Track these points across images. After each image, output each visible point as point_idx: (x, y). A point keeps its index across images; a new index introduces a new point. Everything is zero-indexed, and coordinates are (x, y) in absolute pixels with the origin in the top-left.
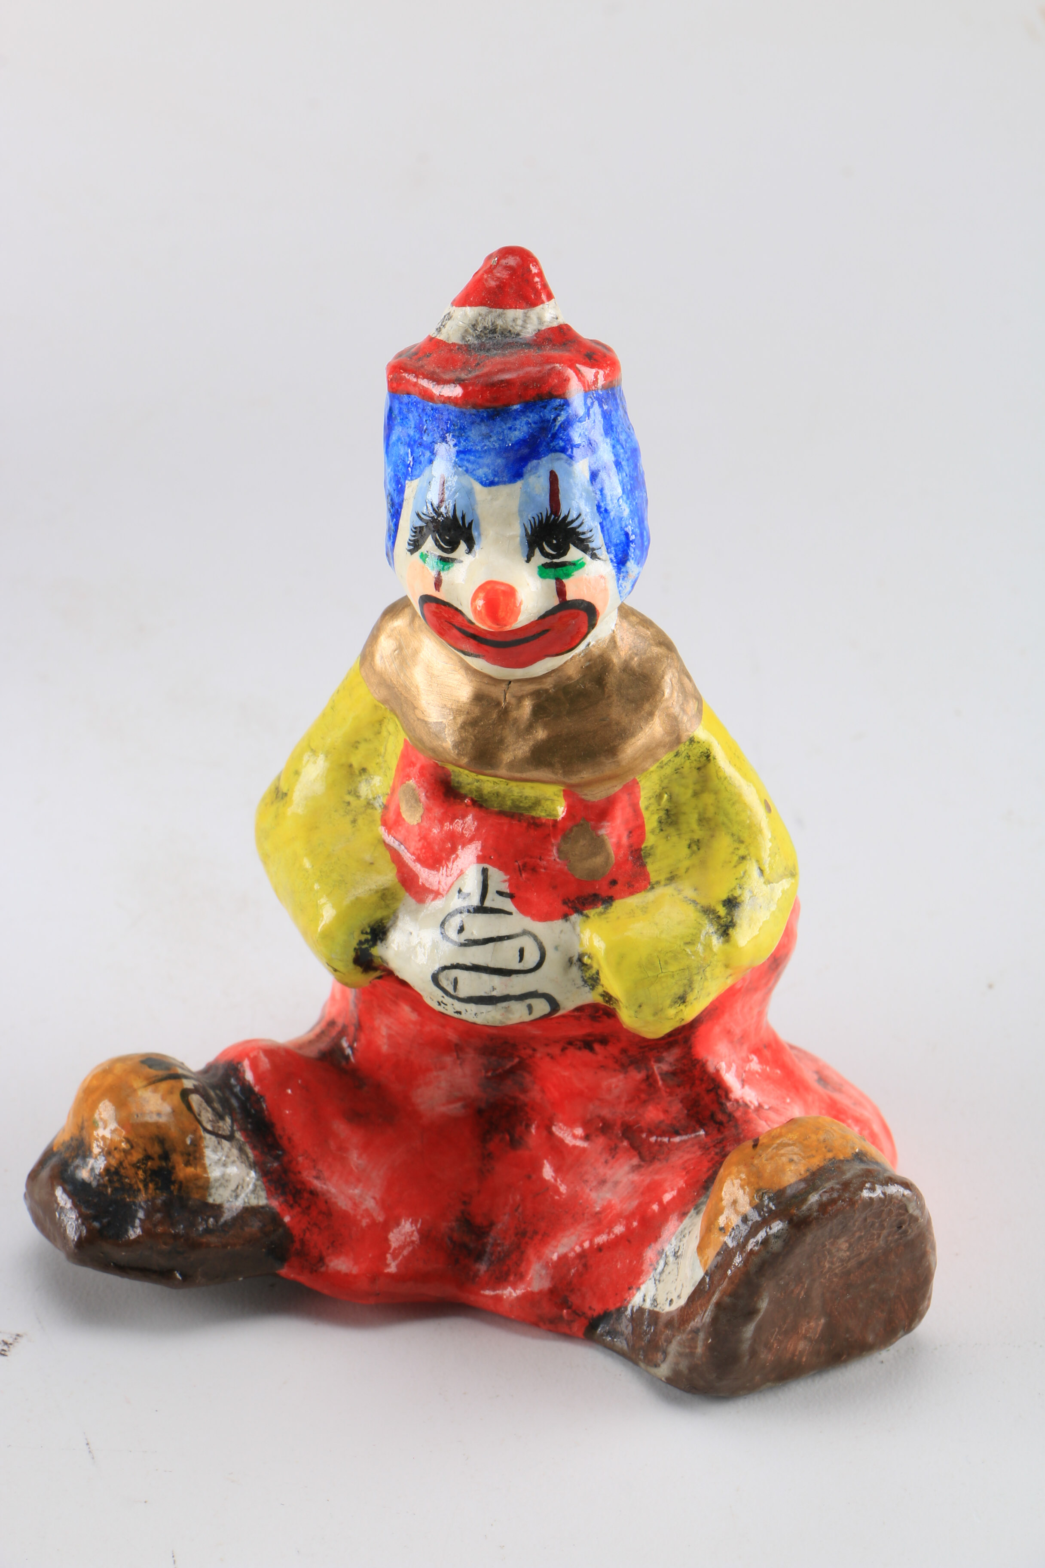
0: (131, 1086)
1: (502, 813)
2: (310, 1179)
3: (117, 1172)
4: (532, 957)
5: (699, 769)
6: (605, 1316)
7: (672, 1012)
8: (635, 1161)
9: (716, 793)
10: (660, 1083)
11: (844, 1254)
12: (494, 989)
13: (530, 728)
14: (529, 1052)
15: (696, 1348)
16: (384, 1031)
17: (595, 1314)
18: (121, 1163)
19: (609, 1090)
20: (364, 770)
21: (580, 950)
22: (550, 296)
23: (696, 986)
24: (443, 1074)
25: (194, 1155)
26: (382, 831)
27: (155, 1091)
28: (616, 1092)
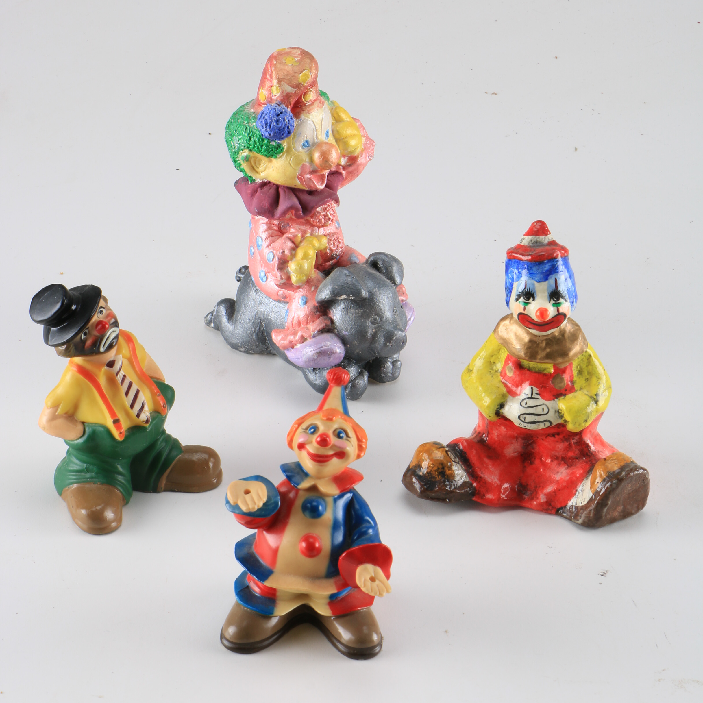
0: (432, 450)
1: (535, 372)
2: (480, 474)
3: (430, 473)
4: (546, 411)
5: (588, 359)
6: (561, 508)
7: (583, 424)
8: (566, 467)
9: (592, 365)
10: (573, 445)
11: (629, 488)
12: (536, 419)
13: (545, 349)
14: (536, 438)
15: (590, 515)
16: (496, 434)
17: (558, 508)
18: (431, 470)
19: (558, 448)
20: (494, 363)
21: (559, 408)
22: (550, 233)
23: (590, 417)
24: (512, 445)
25: (450, 468)
26: (501, 378)
27: (439, 451)
28: (560, 448)
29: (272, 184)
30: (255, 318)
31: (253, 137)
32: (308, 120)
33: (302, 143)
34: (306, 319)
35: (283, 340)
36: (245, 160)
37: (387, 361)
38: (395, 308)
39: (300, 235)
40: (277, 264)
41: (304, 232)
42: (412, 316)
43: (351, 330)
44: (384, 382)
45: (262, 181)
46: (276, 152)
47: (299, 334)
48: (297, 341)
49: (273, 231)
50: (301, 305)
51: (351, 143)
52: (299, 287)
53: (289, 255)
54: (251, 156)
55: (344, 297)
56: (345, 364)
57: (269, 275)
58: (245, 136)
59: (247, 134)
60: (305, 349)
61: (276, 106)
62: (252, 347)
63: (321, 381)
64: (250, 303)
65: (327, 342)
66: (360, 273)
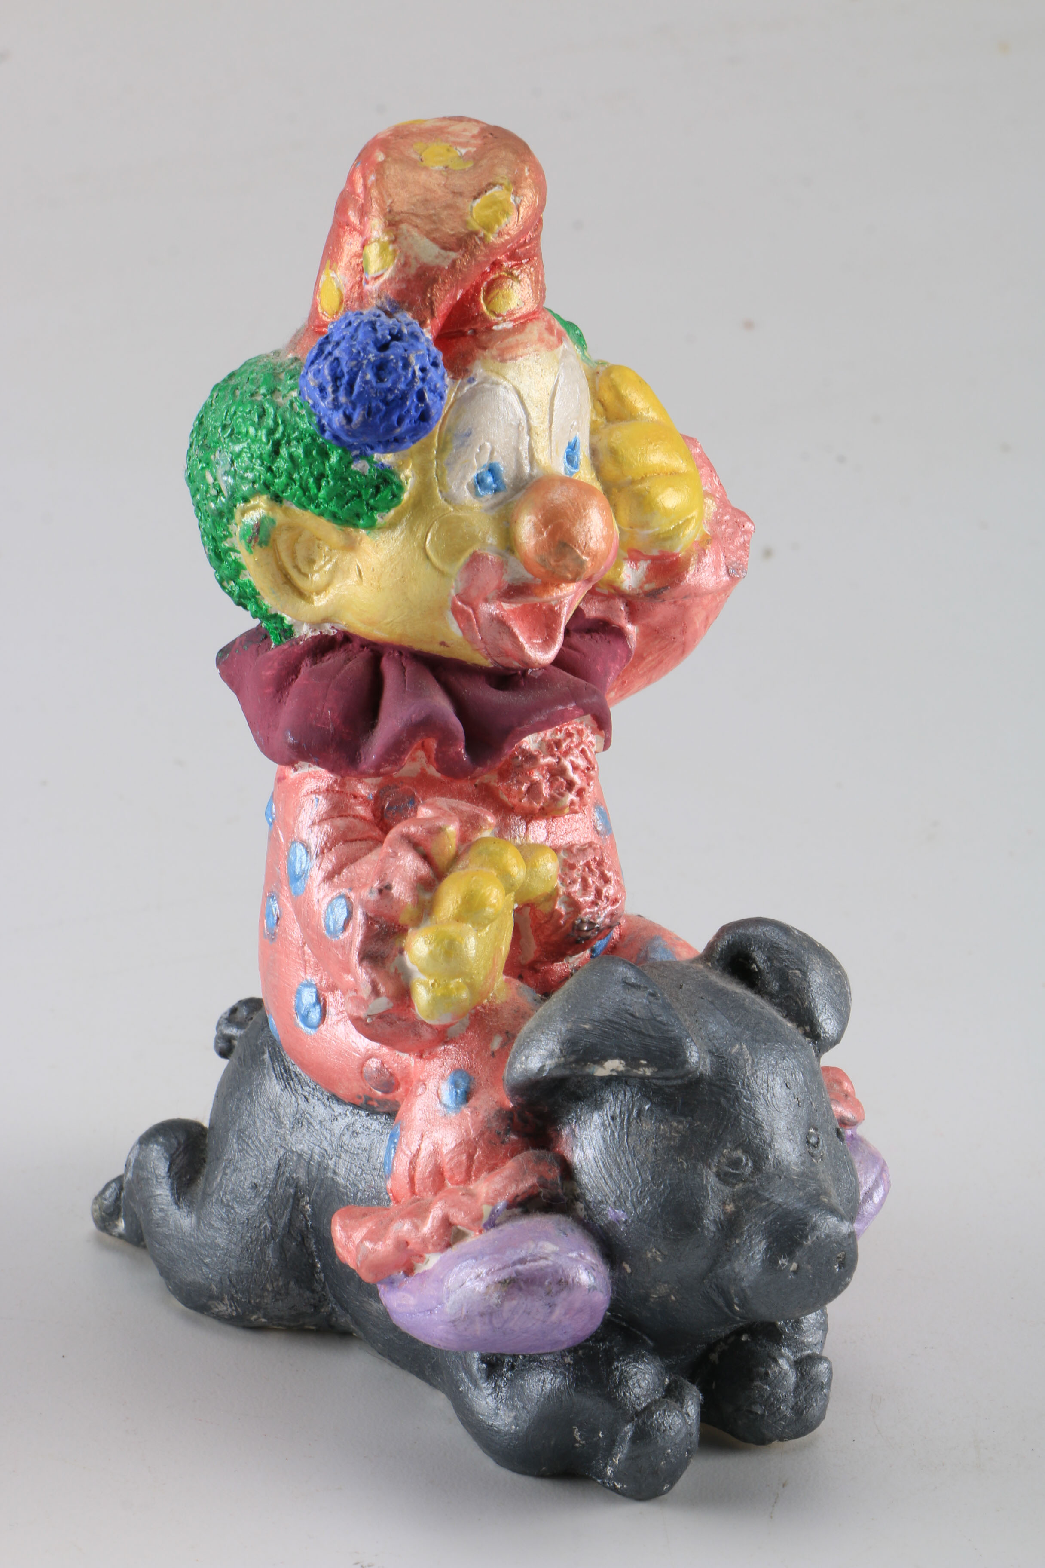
29: (356, 644)
30: (276, 1180)
31: (289, 442)
32: (497, 384)
33: (474, 474)
34: (464, 1157)
35: (371, 1240)
36: (256, 538)
37: (776, 1354)
38: (811, 1130)
39: (452, 829)
40: (358, 940)
41: (471, 824)
42: (876, 1185)
43: (640, 1203)
44: (762, 1441)
45: (318, 633)
46: (371, 501)
47: (436, 1213)
48: (424, 1241)
49: (351, 819)
50: (445, 1106)
51: (660, 497)
52: (443, 1036)
53: (409, 901)
54: (277, 523)
55: (613, 1066)
56: (612, 1348)
57: (334, 1001)
58: (255, 440)
59: (262, 434)
60: (456, 1269)
61: (379, 316)
62: (262, 1297)
63: (515, 1418)
64: (258, 1124)
65: (541, 1244)
66: (681, 987)
